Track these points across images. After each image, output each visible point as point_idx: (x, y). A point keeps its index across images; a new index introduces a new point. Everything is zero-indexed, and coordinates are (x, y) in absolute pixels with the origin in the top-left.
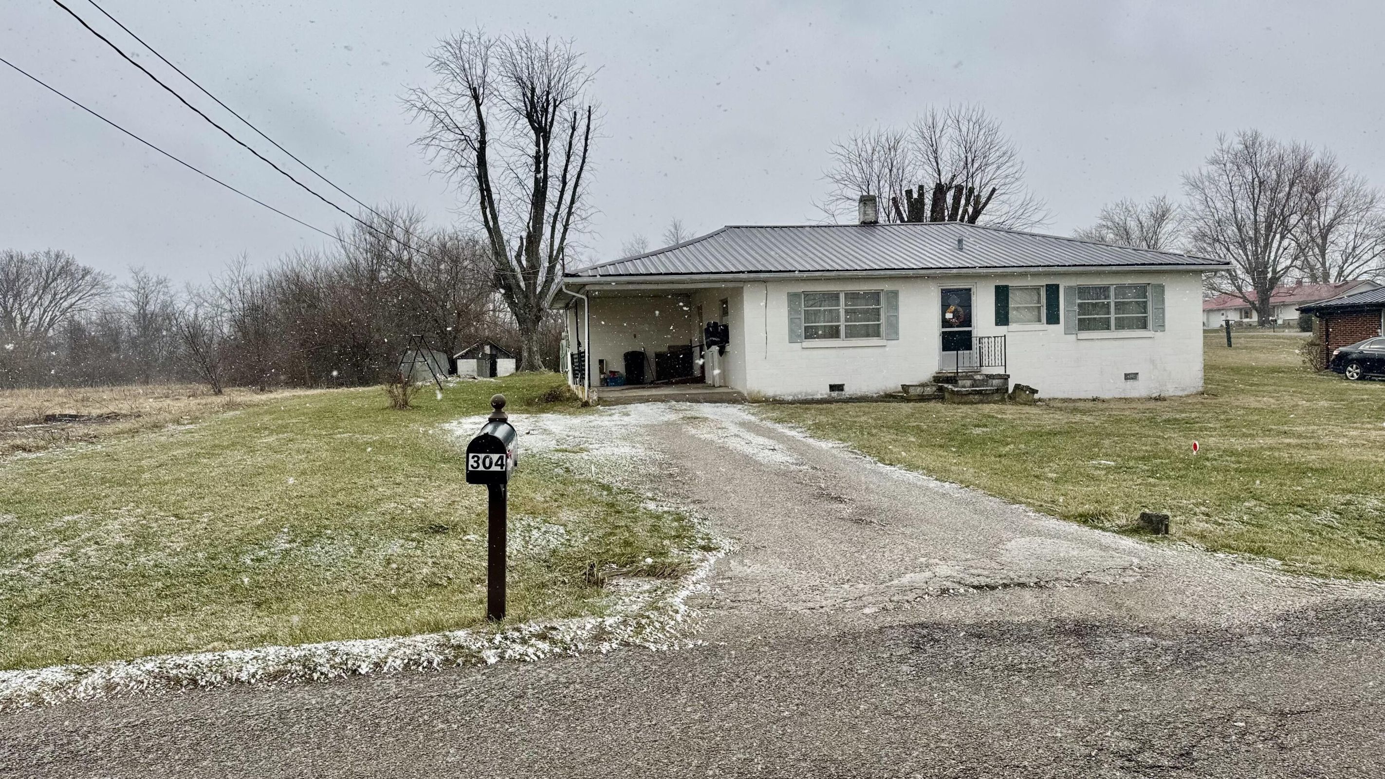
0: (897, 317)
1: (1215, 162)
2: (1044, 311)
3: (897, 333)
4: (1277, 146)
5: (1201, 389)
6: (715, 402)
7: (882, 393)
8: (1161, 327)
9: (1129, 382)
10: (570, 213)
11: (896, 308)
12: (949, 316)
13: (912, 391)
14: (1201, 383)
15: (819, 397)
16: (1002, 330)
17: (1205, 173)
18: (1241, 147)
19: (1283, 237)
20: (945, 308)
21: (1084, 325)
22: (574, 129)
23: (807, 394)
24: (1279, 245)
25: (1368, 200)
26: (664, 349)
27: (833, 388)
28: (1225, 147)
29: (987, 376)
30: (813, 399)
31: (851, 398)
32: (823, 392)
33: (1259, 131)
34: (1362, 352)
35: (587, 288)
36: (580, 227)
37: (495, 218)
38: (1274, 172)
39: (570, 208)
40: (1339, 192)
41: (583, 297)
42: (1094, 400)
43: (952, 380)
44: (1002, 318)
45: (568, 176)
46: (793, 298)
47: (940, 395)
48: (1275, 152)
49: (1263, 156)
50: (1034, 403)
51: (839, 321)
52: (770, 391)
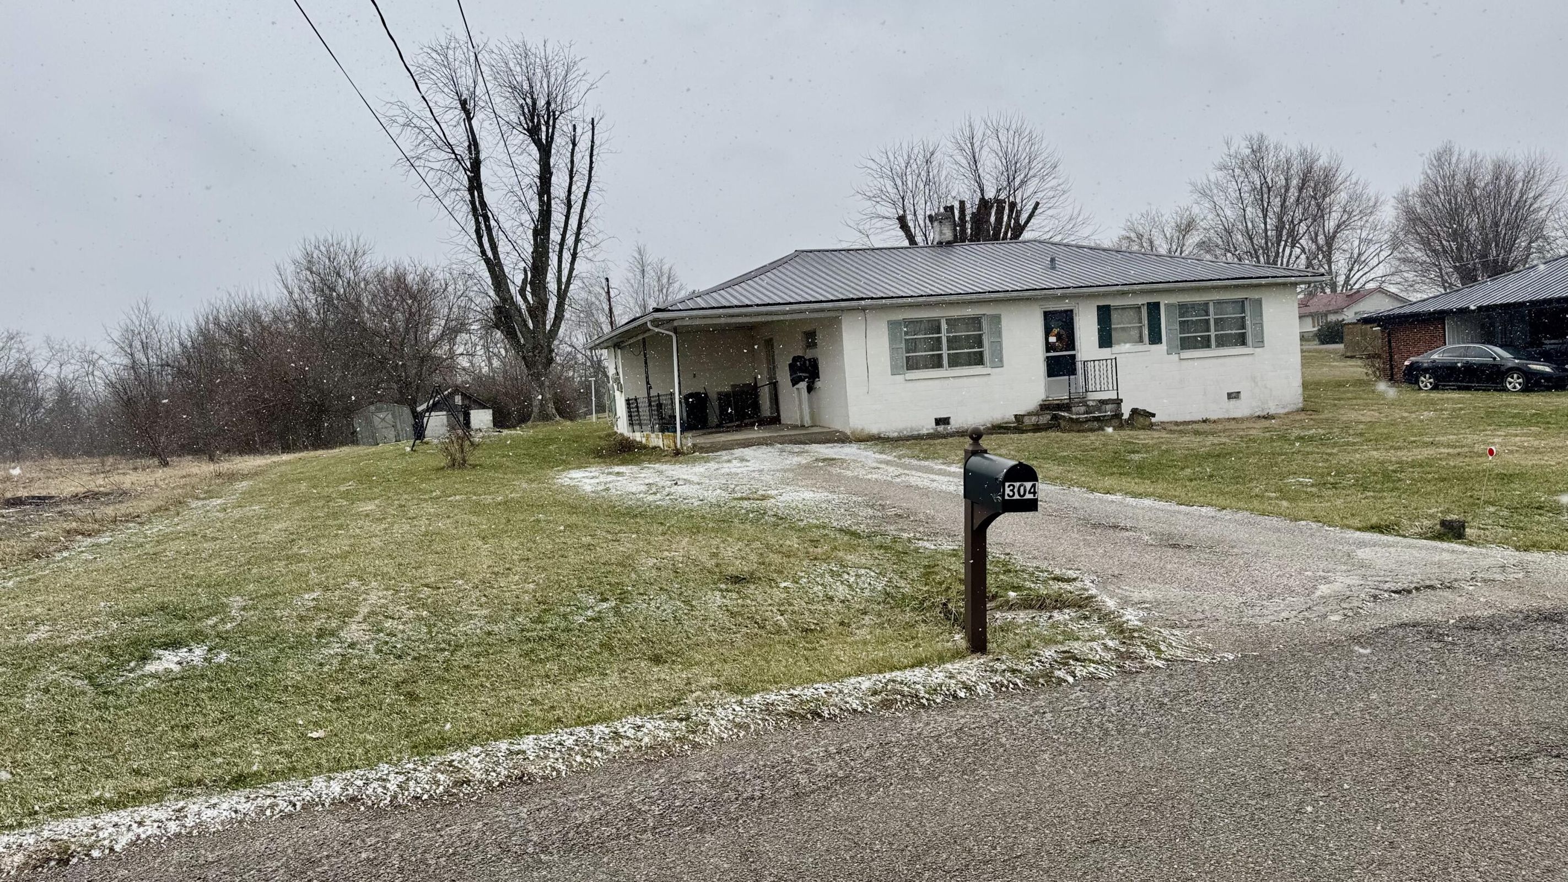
0: (1000, 343)
1: (1223, 167)
2: (1146, 332)
3: (1001, 360)
4: (1284, 150)
5: (1301, 405)
6: (824, 443)
7: (989, 425)
8: (1260, 343)
9: (1233, 402)
10: (577, 241)
11: (999, 334)
12: (1052, 339)
13: (1027, 421)
14: (1301, 399)
15: (925, 432)
16: (1106, 353)
17: (1213, 179)
18: (1248, 151)
19: (1293, 246)
20: (1048, 333)
21: (1187, 344)
22: (574, 144)
23: (911, 429)
24: (1290, 255)
25: (1371, 203)
26: (727, 389)
27: (939, 422)
28: (1232, 151)
29: (1100, 401)
30: (919, 435)
31: (957, 432)
32: (928, 426)
33: (1265, 134)
34: (1434, 361)
35: (676, 324)
36: (590, 255)
37: (494, 247)
38: (1282, 177)
39: (578, 234)
40: (1343, 197)
41: (671, 333)
42: (1204, 421)
43: (1067, 407)
44: (1105, 340)
45: (573, 197)
46: (893, 325)
47: (1055, 424)
48: (1282, 156)
49: (1269, 161)
50: (1151, 426)
51: (940, 349)
52: (874, 428)
